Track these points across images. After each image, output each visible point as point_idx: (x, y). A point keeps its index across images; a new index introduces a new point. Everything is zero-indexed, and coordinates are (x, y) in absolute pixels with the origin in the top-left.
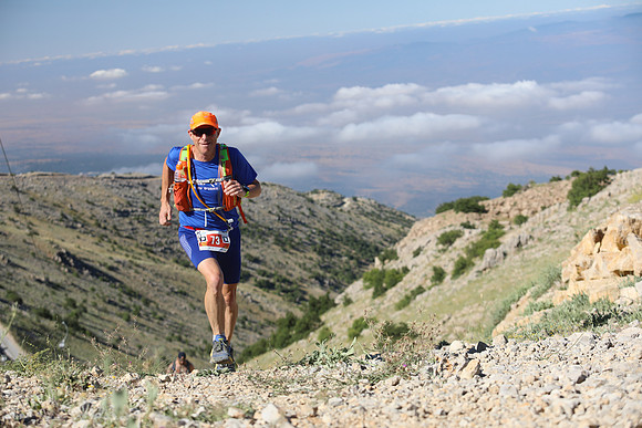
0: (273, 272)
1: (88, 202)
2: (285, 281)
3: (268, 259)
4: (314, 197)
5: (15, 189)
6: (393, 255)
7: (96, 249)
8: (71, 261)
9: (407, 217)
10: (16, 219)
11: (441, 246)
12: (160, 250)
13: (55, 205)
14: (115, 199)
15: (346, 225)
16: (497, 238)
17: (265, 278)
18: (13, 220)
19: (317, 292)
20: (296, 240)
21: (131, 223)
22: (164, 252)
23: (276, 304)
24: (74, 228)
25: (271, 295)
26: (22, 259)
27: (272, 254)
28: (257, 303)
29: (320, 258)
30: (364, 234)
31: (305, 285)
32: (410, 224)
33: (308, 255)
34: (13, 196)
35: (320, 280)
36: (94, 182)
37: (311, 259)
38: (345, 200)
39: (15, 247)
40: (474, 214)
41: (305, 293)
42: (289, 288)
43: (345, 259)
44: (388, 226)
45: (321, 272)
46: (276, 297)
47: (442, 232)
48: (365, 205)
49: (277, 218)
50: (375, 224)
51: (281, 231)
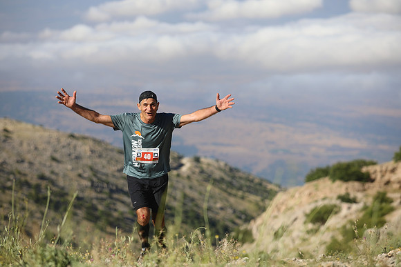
6: (247, 237)
9: (270, 187)
11: (310, 226)
15: (185, 196)
16: (383, 215)
30: (209, 209)
38: (184, 161)
40: (357, 184)
44: (243, 198)
47: (312, 206)
48: (211, 168)
49: (89, 184)
50: (225, 195)
51: (95, 202)
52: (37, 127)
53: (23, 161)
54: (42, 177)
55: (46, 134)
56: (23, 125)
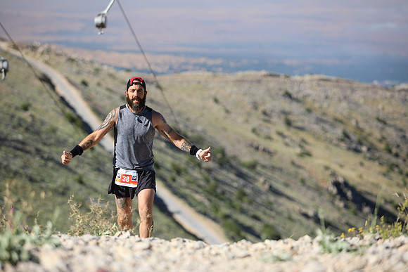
1: (379, 120)
5: (288, 95)
7: (383, 182)
8: (349, 194)
10: (286, 133)
13: (336, 120)
18: (281, 134)
24: (357, 151)
26: (287, 185)
34: (285, 104)
36: (388, 94)
39: (281, 170)
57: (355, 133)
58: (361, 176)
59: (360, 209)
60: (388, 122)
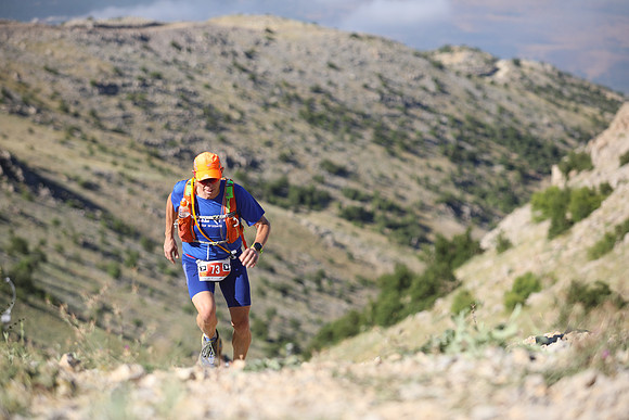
0: (371, 192)
1: (48, 70)
2: (392, 208)
3: (362, 170)
4: (445, 59)
6: (583, 163)
7: (61, 152)
8: (19, 173)
9: (610, 96)
12: (171, 152)
14: (94, 64)
15: (502, 110)
17: (357, 204)
19: (448, 227)
20: (413, 136)
21: (121, 106)
22: (179, 156)
23: (377, 249)
24: (22, 114)
25: (367, 234)
27: (369, 160)
28: (342, 246)
29: (455, 168)
30: (533, 126)
31: (428, 216)
32: (614, 107)
33: (435, 162)
35: (455, 207)
36: (57, 34)
37: (439, 169)
38: (500, 64)
41: (427, 229)
42: (399, 220)
43: (499, 169)
44: (576, 111)
45: (457, 193)
46: (377, 237)
48: (535, 74)
49: (378, 97)
50: (553, 107)
51: (386, 120)
52: (310, 26)
53: (291, 70)
54: (317, 90)
55: (321, 34)
56: (291, 23)
57: (17, 91)
58: (32, 148)
59: (36, 192)
60: (61, 71)
